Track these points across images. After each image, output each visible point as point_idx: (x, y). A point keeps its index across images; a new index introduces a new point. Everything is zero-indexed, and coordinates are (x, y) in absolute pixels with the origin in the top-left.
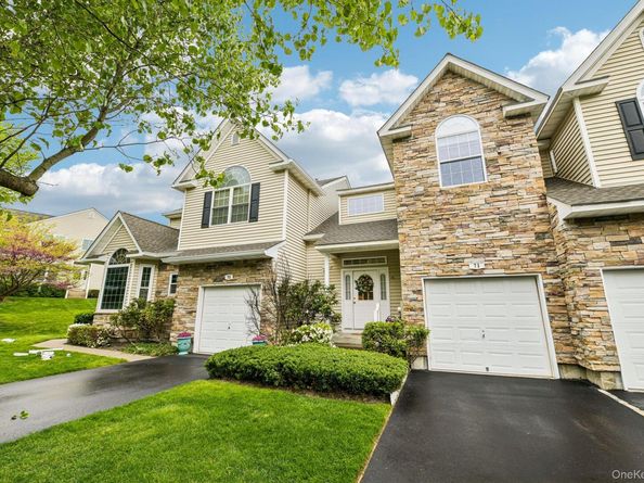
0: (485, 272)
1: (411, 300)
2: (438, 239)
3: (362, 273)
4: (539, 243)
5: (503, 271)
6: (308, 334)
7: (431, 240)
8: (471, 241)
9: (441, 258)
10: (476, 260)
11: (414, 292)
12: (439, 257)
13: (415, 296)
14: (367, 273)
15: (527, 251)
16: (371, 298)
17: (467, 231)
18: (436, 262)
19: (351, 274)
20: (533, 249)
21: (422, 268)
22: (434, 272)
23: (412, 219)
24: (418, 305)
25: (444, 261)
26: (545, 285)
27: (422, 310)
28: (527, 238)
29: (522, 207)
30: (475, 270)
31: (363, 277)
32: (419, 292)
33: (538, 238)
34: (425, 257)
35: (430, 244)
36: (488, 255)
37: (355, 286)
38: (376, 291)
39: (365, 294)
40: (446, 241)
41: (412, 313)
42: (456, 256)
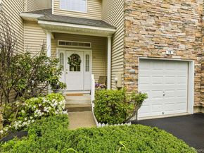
0: (173, 57)
1: (131, 73)
2: (151, 30)
3: (73, 53)
4: (197, 43)
5: (180, 57)
6: (41, 108)
7: (147, 30)
8: (168, 35)
9: (151, 45)
10: (169, 49)
11: (133, 67)
12: (151, 44)
13: (133, 70)
14: (76, 53)
15: (191, 47)
16: (79, 70)
17: (167, 28)
18: (148, 47)
19: (64, 52)
20: (193, 46)
21: (140, 50)
22: (146, 54)
23: (136, 10)
24: (135, 77)
25: (153, 47)
26: (195, 67)
27: (137, 80)
28: (192, 39)
29: (192, 20)
30: (168, 55)
31: (73, 55)
32: (136, 67)
33: (196, 40)
34: (143, 42)
35: (146, 33)
36: (175, 46)
37: (68, 61)
38: (83, 66)
39: (75, 67)
40: (155, 33)
41: (131, 82)
42: (160, 45)
